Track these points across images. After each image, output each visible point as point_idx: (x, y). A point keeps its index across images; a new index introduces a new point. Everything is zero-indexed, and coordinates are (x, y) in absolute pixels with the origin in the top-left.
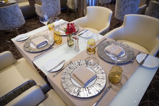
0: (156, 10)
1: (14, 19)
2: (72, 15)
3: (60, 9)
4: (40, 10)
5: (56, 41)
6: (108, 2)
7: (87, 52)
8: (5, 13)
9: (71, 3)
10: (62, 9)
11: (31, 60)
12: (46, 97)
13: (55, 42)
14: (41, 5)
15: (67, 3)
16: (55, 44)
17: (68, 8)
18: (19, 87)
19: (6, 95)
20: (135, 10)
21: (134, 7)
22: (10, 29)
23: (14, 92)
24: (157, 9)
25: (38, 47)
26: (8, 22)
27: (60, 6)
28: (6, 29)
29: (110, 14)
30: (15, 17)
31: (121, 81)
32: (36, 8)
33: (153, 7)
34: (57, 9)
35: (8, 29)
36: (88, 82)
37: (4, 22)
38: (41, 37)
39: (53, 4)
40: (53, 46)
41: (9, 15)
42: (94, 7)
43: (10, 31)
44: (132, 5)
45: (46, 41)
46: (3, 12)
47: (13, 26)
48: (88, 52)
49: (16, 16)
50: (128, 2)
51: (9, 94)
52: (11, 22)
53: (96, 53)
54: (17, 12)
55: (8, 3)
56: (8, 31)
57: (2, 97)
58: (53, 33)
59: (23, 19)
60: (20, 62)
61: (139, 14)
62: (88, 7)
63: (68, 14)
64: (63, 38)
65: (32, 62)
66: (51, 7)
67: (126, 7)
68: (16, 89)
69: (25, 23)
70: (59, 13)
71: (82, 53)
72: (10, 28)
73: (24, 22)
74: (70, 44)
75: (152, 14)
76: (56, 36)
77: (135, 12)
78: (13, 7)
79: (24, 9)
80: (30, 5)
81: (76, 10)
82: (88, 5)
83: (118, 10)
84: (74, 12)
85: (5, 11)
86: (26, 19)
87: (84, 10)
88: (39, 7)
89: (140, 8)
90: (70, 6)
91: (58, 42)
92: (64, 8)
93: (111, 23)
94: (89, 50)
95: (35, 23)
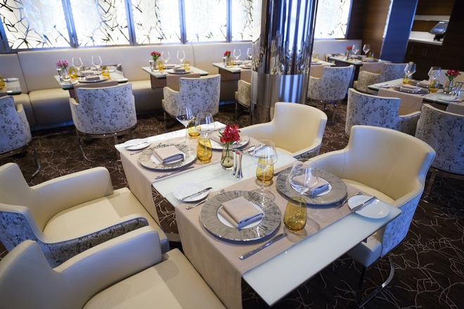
0: (434, 124)
1: (117, 113)
2: (246, 119)
3: (217, 103)
4: (174, 101)
5: (201, 157)
6: (337, 99)
7: (256, 181)
8: (103, 99)
9: (244, 92)
10: (223, 103)
11: (149, 182)
12: (163, 260)
13: (198, 158)
14: (177, 89)
15: (236, 92)
16: (198, 161)
17: (237, 102)
18: (121, 224)
19: (98, 233)
20: (392, 121)
21: (387, 113)
22: (103, 132)
23: (110, 232)
24: (436, 123)
25: (164, 162)
26: (102, 117)
27: (218, 97)
28: (94, 131)
29: (321, 120)
30: (121, 108)
31: (305, 227)
32: (165, 96)
33: (429, 118)
34: (210, 102)
35: (99, 132)
36: (246, 221)
37: (96, 116)
38: (173, 146)
39: (204, 91)
40: (194, 165)
41: (109, 103)
42: (293, 104)
43: (101, 137)
44: (382, 109)
45: (182, 155)
46: (101, 97)
47: (111, 127)
48: (259, 182)
49: (123, 107)
50: (373, 102)
51: (102, 232)
52: (109, 118)
53: (274, 185)
54: (126, 99)
55: (109, 81)
56: (96, 137)
57: (91, 234)
58: (197, 144)
59: (134, 115)
60: (119, 194)
61: (402, 131)
62: (278, 104)
63: (234, 117)
64: (214, 153)
65: (152, 186)
66: (199, 96)
67: (368, 112)
68: (115, 226)
69: (136, 126)
70: (216, 110)
71: (248, 181)
72: (103, 130)
73: (135, 122)
74: (226, 163)
75: (429, 132)
76: (201, 149)
77: (391, 125)
78: (121, 90)
79: (139, 96)
80: (152, 88)
81: (252, 109)
82: (282, 100)
83: (351, 116)
84: (248, 114)
85: (105, 94)
86: (138, 117)
87: (272, 109)
88: (172, 95)
89: (403, 118)
90: (243, 99)
91: (203, 159)
92: (228, 103)
93: (324, 140)
94: (259, 178)
95: (156, 128)
